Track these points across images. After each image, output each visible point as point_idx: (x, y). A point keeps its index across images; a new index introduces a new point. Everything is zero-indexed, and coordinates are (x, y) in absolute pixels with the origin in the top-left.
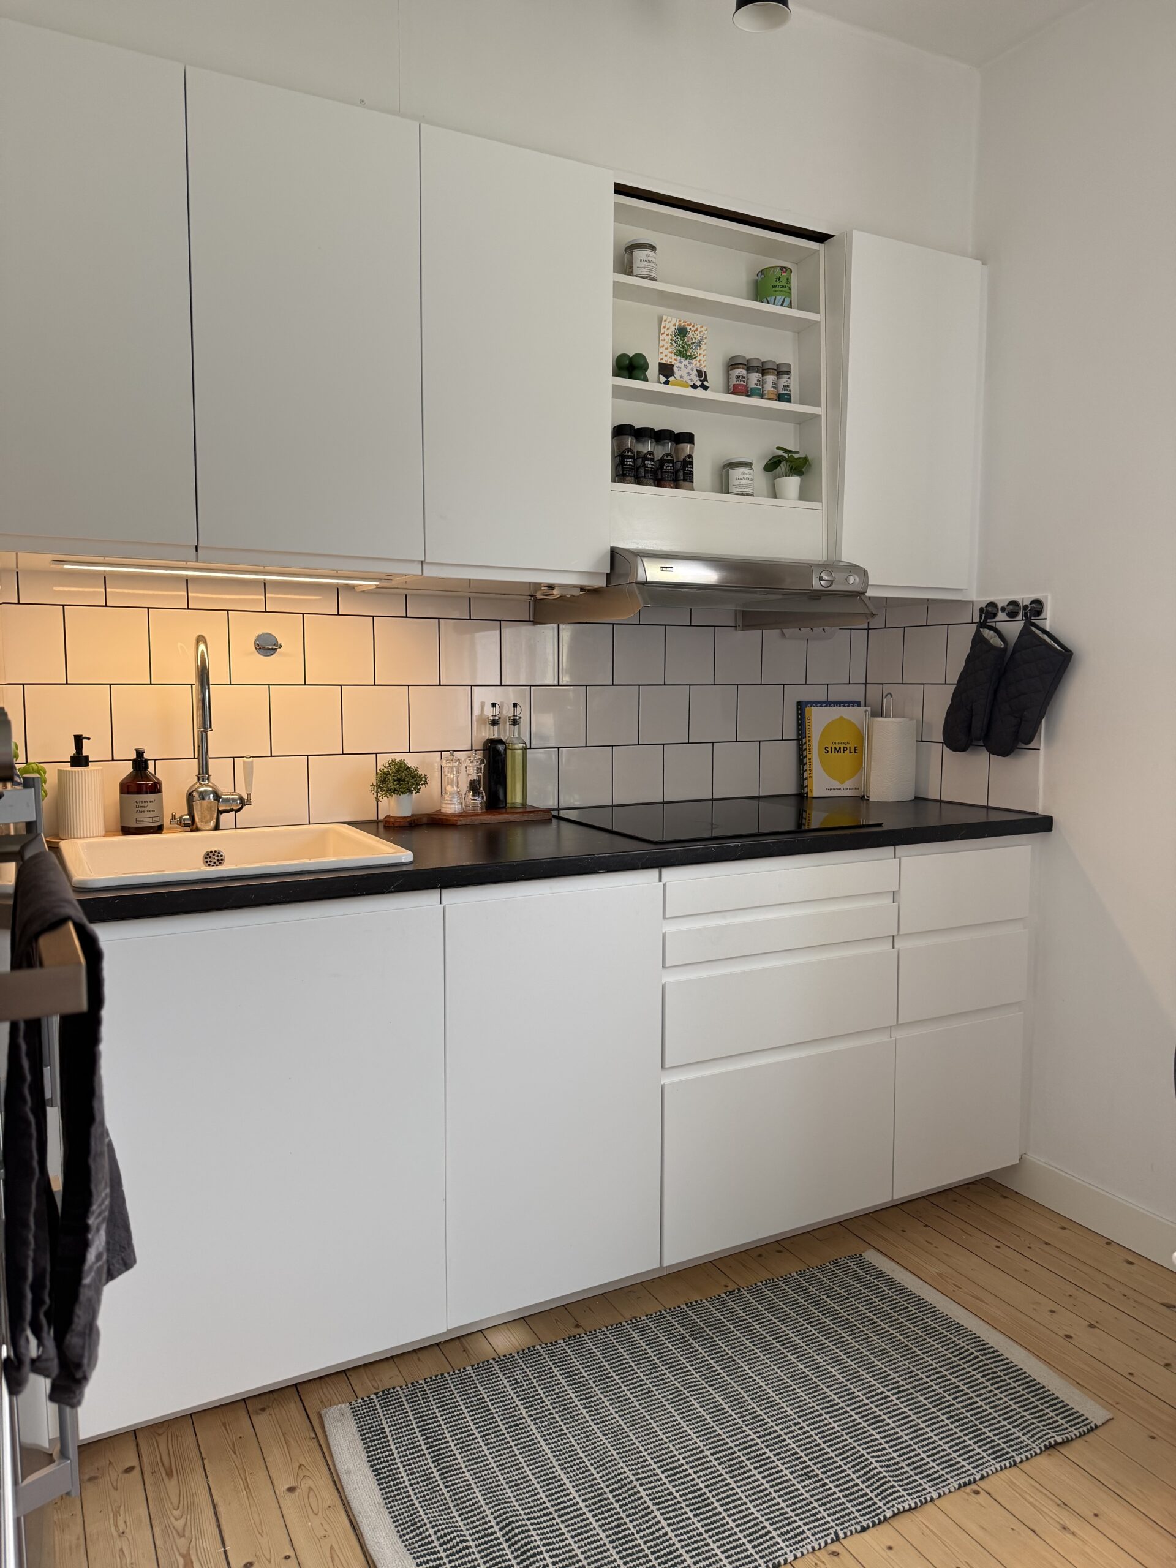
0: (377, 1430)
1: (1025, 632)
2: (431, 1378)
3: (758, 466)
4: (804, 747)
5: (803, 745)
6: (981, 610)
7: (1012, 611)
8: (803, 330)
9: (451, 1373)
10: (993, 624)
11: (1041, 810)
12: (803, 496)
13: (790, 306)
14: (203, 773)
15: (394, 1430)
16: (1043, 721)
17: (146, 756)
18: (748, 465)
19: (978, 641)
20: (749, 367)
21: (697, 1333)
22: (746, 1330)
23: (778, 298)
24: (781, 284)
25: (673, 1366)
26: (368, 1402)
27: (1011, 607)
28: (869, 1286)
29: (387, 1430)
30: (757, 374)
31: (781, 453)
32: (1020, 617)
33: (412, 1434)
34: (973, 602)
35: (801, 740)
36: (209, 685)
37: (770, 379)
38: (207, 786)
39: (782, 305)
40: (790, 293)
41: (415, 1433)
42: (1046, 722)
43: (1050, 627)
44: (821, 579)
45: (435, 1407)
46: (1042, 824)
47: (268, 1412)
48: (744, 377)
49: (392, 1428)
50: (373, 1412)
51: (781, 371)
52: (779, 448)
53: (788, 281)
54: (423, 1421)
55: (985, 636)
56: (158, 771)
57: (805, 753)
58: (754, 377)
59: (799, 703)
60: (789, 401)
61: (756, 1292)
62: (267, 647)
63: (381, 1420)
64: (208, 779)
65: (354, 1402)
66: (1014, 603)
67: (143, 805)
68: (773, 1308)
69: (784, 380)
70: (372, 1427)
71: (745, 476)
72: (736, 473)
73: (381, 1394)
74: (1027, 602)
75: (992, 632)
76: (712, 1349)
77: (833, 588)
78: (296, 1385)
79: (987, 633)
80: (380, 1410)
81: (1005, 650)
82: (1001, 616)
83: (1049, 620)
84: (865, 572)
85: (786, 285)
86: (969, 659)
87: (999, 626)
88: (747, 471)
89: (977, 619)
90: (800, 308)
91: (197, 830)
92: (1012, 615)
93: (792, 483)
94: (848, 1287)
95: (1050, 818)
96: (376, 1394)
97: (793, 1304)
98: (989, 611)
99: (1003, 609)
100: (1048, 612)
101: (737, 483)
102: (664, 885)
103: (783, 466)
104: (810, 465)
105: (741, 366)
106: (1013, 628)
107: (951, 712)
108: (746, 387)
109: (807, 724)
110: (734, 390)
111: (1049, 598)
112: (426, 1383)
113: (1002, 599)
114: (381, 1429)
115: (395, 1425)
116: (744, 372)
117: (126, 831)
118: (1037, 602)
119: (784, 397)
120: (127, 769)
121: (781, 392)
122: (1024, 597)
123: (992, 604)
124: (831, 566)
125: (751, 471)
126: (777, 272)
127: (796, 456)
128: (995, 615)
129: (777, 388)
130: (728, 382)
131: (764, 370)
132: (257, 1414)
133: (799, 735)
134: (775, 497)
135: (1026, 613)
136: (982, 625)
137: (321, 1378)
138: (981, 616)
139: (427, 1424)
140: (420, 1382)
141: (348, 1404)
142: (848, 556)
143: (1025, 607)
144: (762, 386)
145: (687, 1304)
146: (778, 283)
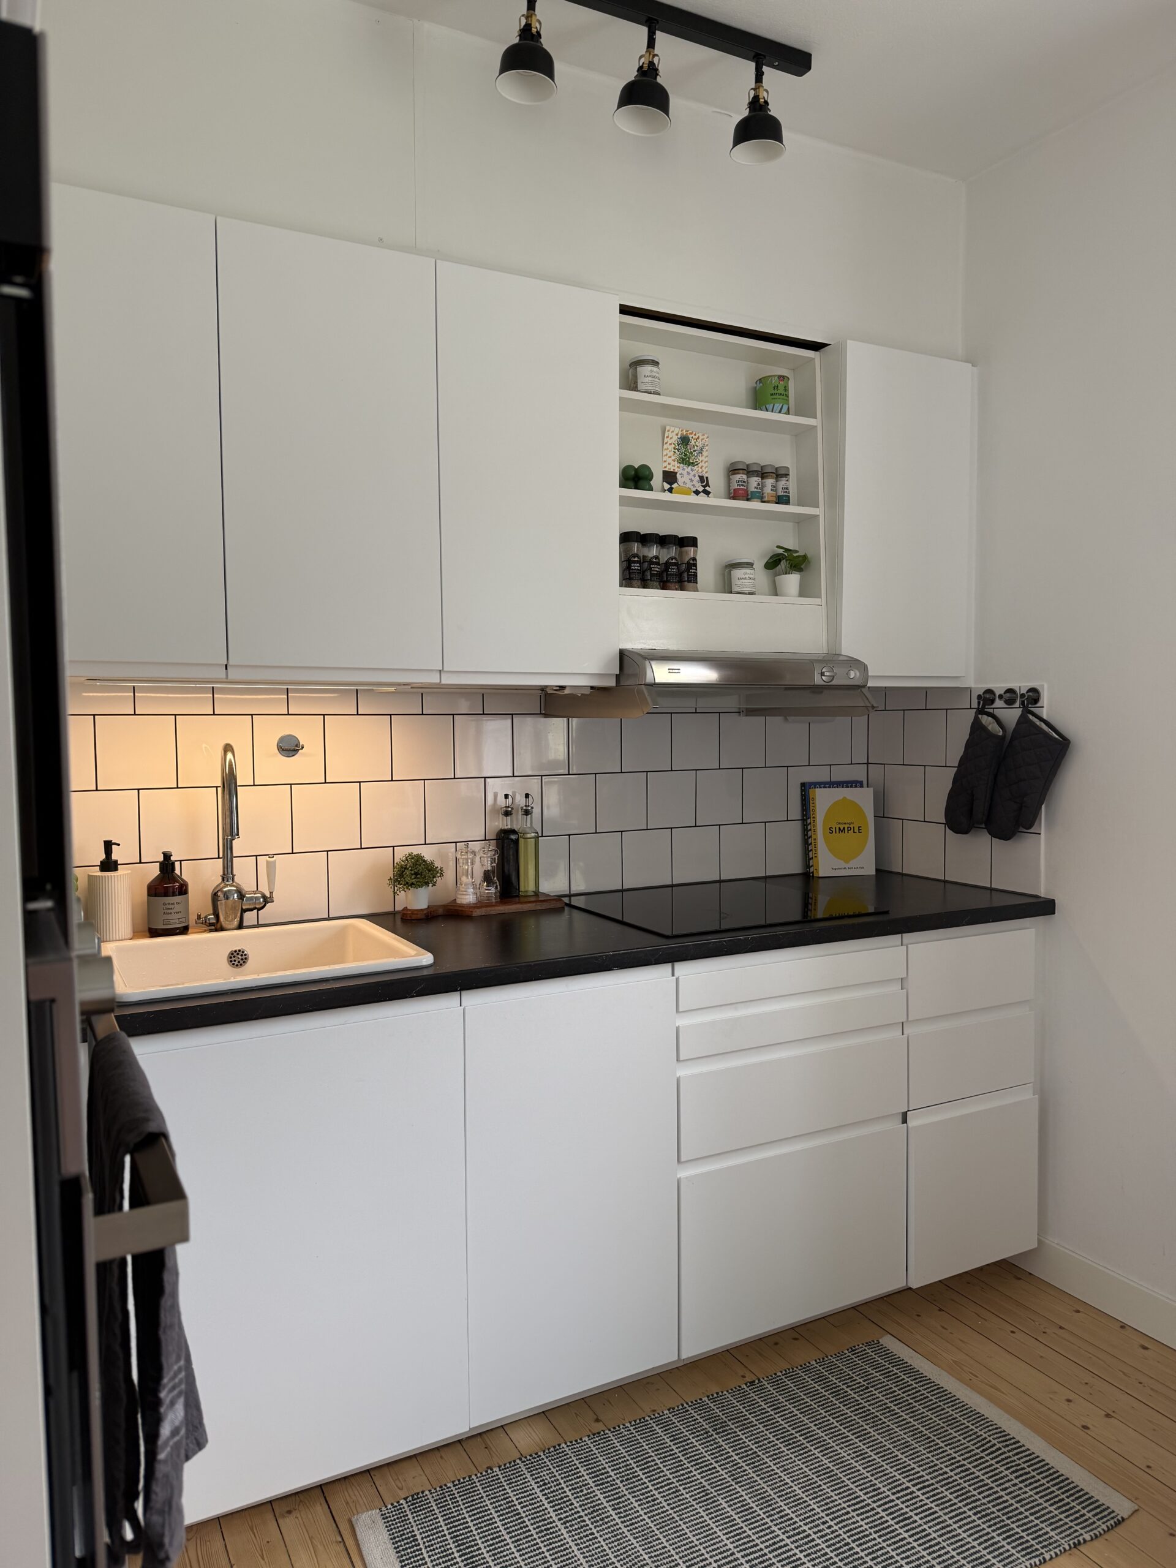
0: (409, 1538)
1: (1023, 720)
2: (459, 1480)
3: (759, 565)
4: (809, 827)
5: (807, 825)
6: (979, 697)
7: (1010, 696)
8: (800, 435)
9: (479, 1475)
10: (991, 711)
11: (1043, 893)
12: (803, 592)
13: (788, 413)
14: (228, 874)
15: (426, 1537)
16: (1043, 806)
17: (172, 858)
18: (750, 565)
19: (977, 727)
20: (749, 471)
21: (720, 1428)
22: (768, 1423)
23: (777, 405)
24: (779, 391)
25: (699, 1462)
26: (398, 1507)
27: (1008, 695)
28: (887, 1374)
29: (419, 1537)
30: (756, 479)
31: (781, 551)
32: (1017, 704)
33: (444, 1541)
34: (970, 688)
35: (806, 820)
36: (236, 786)
37: (770, 482)
38: (231, 885)
39: (780, 412)
40: (788, 400)
41: (447, 1540)
42: (1046, 807)
43: (1048, 714)
44: (822, 674)
45: (464, 1511)
46: (1045, 907)
47: (295, 1515)
48: (744, 482)
49: (424, 1535)
50: (404, 1519)
51: (780, 474)
52: (778, 547)
53: (786, 389)
54: (454, 1527)
55: (984, 723)
56: (185, 872)
57: (809, 833)
58: (754, 482)
59: (803, 785)
60: (787, 502)
61: (776, 1382)
62: (289, 748)
63: (412, 1527)
64: (233, 880)
65: (384, 1508)
66: (1010, 691)
67: (170, 907)
68: (793, 1399)
69: (782, 483)
70: (404, 1534)
71: (747, 576)
72: (738, 573)
73: (410, 1498)
74: (1024, 691)
75: (990, 718)
76: (737, 1444)
77: (834, 683)
78: (320, 1486)
79: (985, 720)
80: (410, 1516)
81: (1003, 737)
82: (999, 703)
83: (1046, 709)
84: (865, 667)
85: (783, 392)
86: (968, 745)
87: (997, 712)
88: (748, 571)
89: (975, 705)
90: (796, 415)
91: (222, 929)
92: (1010, 702)
93: (792, 581)
94: (866, 1375)
95: (1053, 902)
96: (405, 1499)
97: (814, 1394)
98: (987, 698)
99: (1001, 697)
100: (1045, 700)
101: (739, 582)
102: (677, 979)
103: (783, 564)
104: (809, 562)
105: (741, 471)
106: (1011, 715)
107: (952, 796)
108: (746, 491)
109: (811, 805)
110: (734, 495)
111: (1046, 686)
112: (454, 1486)
113: (999, 687)
114: (412, 1536)
115: (427, 1532)
116: (745, 477)
117: (154, 933)
118: (1033, 690)
119: (783, 500)
120: (154, 871)
121: (780, 494)
122: (1021, 685)
123: (989, 691)
124: (832, 659)
125: (752, 571)
126: (775, 381)
127: (795, 555)
128: (993, 701)
129: (776, 491)
130: (729, 486)
131: (763, 474)
132: (284, 1517)
133: (803, 815)
134: (776, 594)
135: (1023, 702)
136: (980, 711)
137: (346, 1478)
138: (979, 703)
139: (458, 1530)
140: (449, 1485)
141: (378, 1511)
142: (848, 649)
143: (1022, 696)
144: (762, 489)
145: (708, 1397)
146: (776, 392)
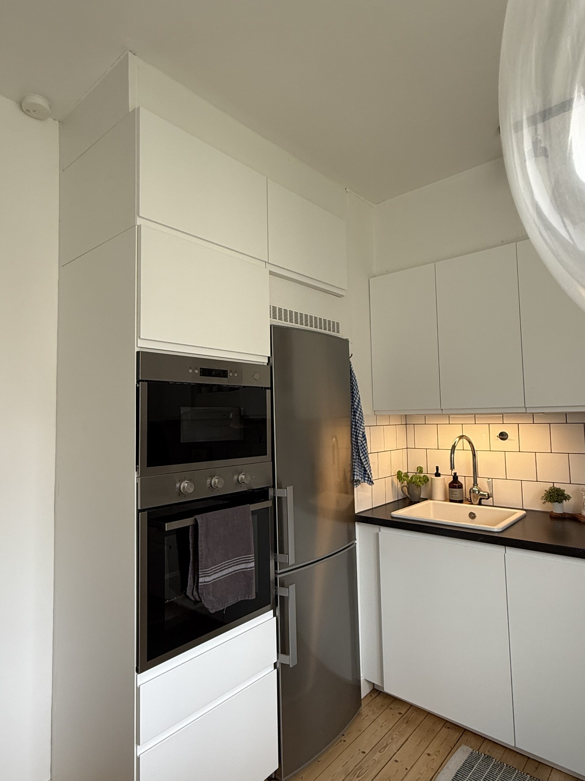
0: (471, 765)
9: (520, 771)
14: (475, 483)
26: (479, 756)
29: (475, 768)
38: (476, 488)
41: (482, 777)
47: (450, 730)
50: (477, 759)
62: (503, 437)
65: (475, 751)
73: (487, 756)
78: (465, 730)
80: (480, 760)
91: (472, 504)
115: (479, 769)
117: (451, 501)
132: (446, 728)
137: (476, 734)
141: (472, 750)
